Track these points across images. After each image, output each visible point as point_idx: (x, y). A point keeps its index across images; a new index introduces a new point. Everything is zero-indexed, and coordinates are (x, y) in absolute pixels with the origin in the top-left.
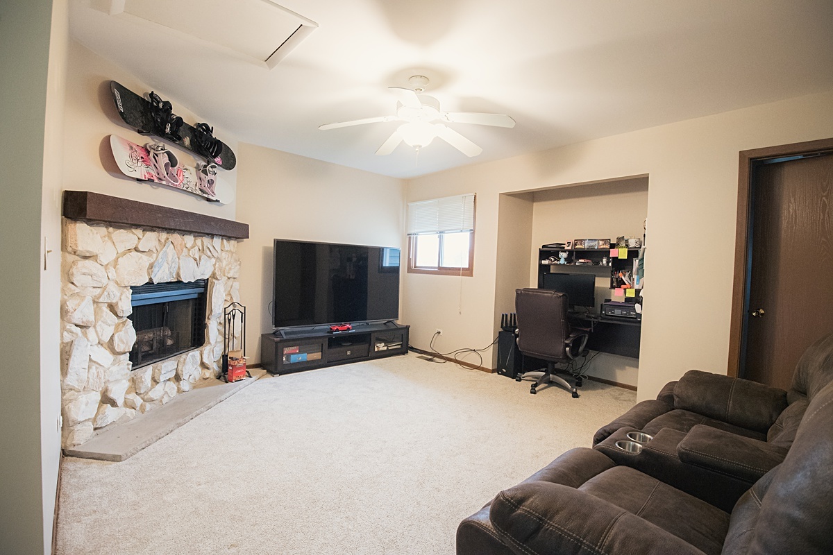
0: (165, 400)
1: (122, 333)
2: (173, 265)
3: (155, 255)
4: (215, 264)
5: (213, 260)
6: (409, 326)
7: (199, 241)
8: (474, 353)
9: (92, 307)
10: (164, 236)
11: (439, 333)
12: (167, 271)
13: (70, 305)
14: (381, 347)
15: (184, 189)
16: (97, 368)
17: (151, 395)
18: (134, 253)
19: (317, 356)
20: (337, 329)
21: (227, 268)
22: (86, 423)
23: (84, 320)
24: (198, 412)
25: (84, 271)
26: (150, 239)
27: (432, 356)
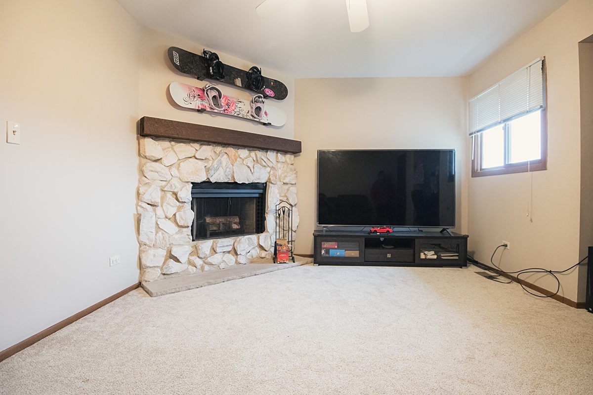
0: (222, 266)
1: (182, 213)
2: (228, 170)
3: (211, 162)
4: (270, 171)
5: (268, 169)
6: (468, 236)
7: (253, 154)
8: (550, 276)
9: (160, 194)
10: (219, 149)
11: (506, 246)
12: (223, 173)
13: (141, 191)
14: (431, 255)
15: (236, 115)
16: (163, 234)
17: (209, 260)
18: (193, 160)
19: (355, 254)
20: (376, 231)
21: (283, 176)
22: (156, 269)
23: (153, 201)
24: (229, 278)
25: (151, 169)
26: (206, 151)
27: (493, 273)
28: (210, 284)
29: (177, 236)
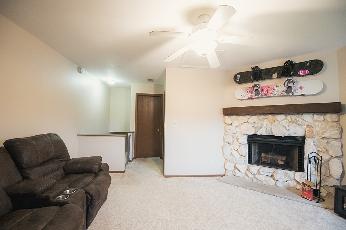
1: (240, 149)
2: (268, 128)
3: (256, 124)
4: (306, 129)
7: (289, 117)
9: (232, 139)
10: (262, 117)
13: (224, 137)
15: (272, 95)
16: (233, 157)
17: (256, 176)
18: (247, 123)
22: (230, 171)
23: (229, 142)
25: (228, 128)
26: (254, 119)
28: (244, 187)
29: (238, 159)
